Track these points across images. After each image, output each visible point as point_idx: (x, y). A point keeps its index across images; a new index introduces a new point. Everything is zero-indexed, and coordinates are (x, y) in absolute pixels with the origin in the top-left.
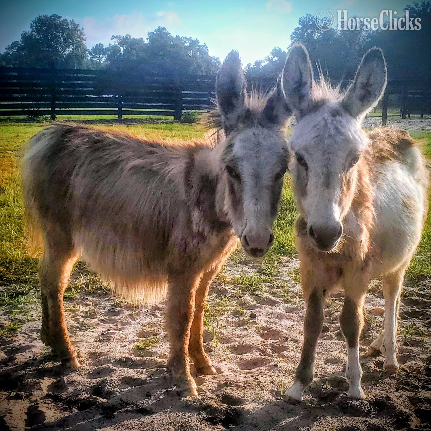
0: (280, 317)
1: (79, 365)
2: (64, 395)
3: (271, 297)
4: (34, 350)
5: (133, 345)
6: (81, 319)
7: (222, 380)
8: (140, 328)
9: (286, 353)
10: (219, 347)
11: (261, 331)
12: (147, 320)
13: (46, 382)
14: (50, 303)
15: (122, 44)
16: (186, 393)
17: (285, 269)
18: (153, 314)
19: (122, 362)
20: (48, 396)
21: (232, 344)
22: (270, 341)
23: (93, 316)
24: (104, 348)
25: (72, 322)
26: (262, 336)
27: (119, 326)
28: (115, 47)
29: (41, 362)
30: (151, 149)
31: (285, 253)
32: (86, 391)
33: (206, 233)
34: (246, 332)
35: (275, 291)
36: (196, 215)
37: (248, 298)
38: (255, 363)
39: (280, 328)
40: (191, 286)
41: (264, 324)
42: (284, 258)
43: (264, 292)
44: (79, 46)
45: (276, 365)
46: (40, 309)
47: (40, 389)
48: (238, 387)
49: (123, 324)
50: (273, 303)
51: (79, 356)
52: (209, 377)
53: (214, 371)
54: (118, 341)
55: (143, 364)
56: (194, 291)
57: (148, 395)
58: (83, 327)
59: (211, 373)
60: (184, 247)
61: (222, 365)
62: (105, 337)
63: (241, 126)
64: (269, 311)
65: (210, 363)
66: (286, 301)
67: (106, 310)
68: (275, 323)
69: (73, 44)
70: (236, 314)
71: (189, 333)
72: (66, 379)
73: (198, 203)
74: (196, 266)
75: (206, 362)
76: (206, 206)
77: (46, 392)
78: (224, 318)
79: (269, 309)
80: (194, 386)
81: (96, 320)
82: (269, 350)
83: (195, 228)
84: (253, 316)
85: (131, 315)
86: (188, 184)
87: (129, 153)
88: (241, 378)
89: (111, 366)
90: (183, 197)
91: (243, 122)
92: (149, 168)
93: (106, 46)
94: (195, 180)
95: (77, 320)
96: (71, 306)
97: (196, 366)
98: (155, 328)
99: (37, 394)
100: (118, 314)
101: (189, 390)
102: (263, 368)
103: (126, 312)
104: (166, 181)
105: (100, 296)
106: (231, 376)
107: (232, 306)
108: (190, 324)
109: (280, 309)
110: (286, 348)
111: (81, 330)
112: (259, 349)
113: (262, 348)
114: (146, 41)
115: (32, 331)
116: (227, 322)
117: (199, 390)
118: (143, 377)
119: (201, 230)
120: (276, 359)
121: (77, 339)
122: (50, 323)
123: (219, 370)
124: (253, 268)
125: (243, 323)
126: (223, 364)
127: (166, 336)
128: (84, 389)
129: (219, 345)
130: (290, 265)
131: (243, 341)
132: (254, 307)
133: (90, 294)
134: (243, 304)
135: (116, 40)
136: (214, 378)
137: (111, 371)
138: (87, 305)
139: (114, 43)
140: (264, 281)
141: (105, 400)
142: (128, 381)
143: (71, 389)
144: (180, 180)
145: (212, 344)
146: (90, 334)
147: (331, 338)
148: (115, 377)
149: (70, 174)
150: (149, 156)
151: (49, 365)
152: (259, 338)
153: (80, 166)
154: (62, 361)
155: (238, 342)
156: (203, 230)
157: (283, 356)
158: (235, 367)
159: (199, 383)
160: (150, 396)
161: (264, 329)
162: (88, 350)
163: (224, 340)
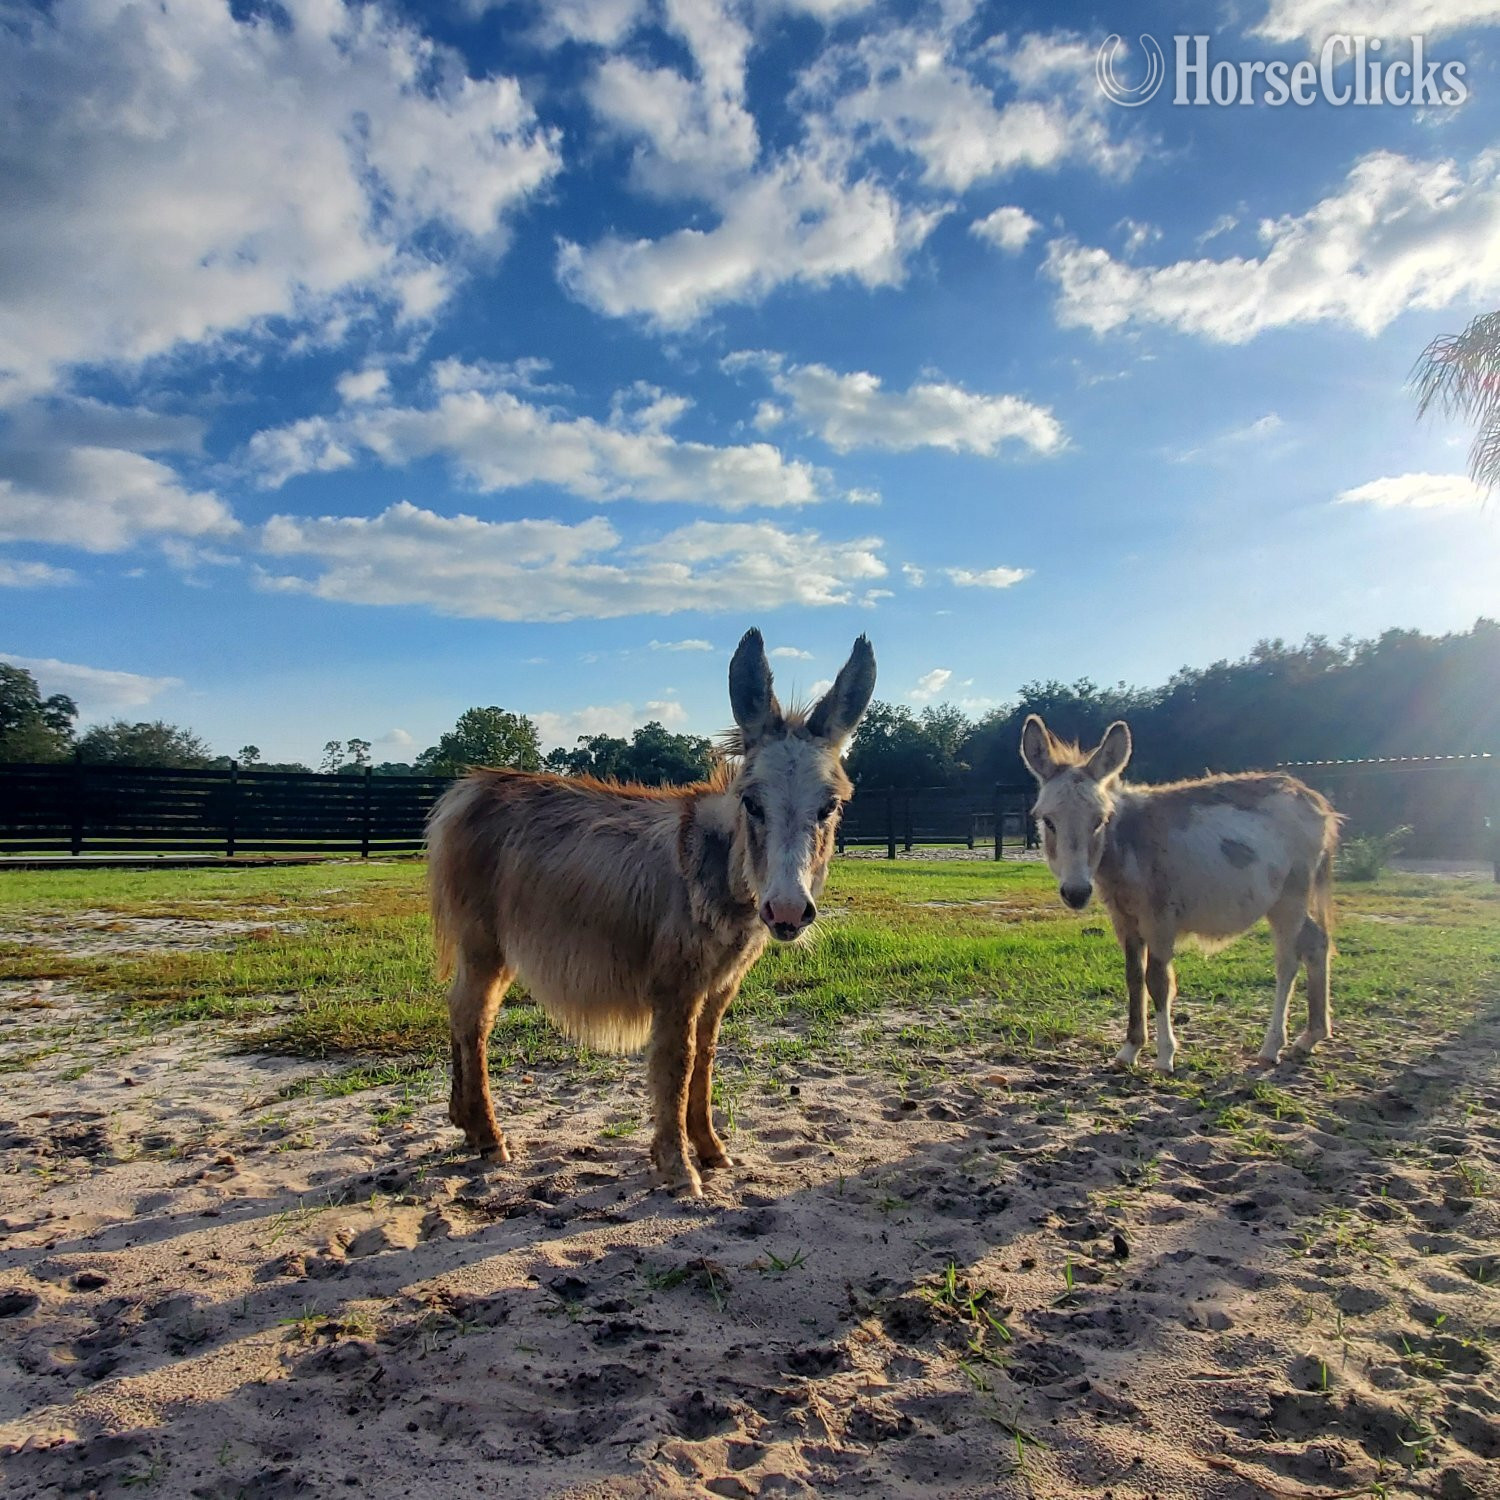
0: (839, 1092)
1: (509, 1158)
2: (483, 1199)
3: (823, 1067)
4: (437, 1139)
5: (598, 1132)
6: (515, 1100)
7: (743, 1174)
8: (610, 1110)
9: (848, 1139)
10: (738, 1134)
11: (807, 1111)
12: (622, 1100)
13: (455, 1183)
14: (465, 1055)
15: (593, 747)
16: (683, 1191)
17: (847, 1032)
18: (632, 1093)
19: (579, 1154)
20: (457, 1201)
21: (760, 1129)
22: (822, 1124)
23: (535, 1095)
24: (551, 1136)
25: (500, 1103)
26: (809, 1118)
27: (576, 1109)
28: (583, 752)
29: (447, 1154)
30: (626, 802)
31: (848, 1011)
32: (520, 1193)
33: (714, 924)
34: (782, 1113)
35: (830, 1059)
36: (696, 896)
37: (786, 1069)
38: (797, 1153)
39: (836, 1106)
40: (689, 1012)
41: (813, 1103)
42: (846, 1017)
43: (813, 1060)
44: (529, 752)
45: (831, 1154)
46: (449, 1087)
47: (445, 1192)
48: (769, 1183)
49: (582, 1106)
50: (828, 1075)
51: (509, 1145)
52: (720, 1171)
53: (731, 1163)
54: (574, 1127)
55: (614, 1157)
56: (693, 1022)
57: (621, 1197)
58: (516, 1110)
59: (725, 1166)
60: (677, 949)
61: (743, 1157)
62: (553, 1123)
63: (767, 737)
64: (821, 1086)
65: (723, 1150)
66: (847, 1073)
67: (556, 1087)
68: (830, 1101)
69: (519, 749)
70: (766, 1090)
71: (686, 1090)
72: (486, 1177)
73: (700, 876)
74: (697, 978)
75: (716, 1148)
76: (712, 881)
77: (453, 1197)
78: (748, 1095)
79: (820, 1082)
80: (697, 1180)
81: (539, 1102)
82: (820, 1137)
83: (695, 916)
84: (795, 1091)
85: (595, 1095)
86: (685, 848)
87: (591, 811)
88: (774, 1172)
89: (561, 1158)
90: (677, 868)
91: (771, 734)
92: (623, 828)
93: (569, 751)
94: (696, 842)
95: (509, 1101)
96: (499, 1083)
97: (700, 1156)
98: (635, 1111)
99: (438, 1199)
100: (575, 1092)
101: (688, 1188)
102: (812, 1160)
103: (588, 1091)
104: (650, 847)
105: (546, 1069)
106: (758, 1170)
107: (759, 1079)
108: (689, 1078)
109: (840, 1081)
110: (849, 1133)
111: (514, 1114)
112: (805, 1136)
113: (808, 1134)
114: (631, 743)
115: (435, 1116)
116: (752, 1100)
117: (705, 1189)
118: (613, 1173)
119: (705, 918)
120: (832, 1147)
121: (508, 1124)
122: (465, 1088)
123: (737, 1162)
124: (795, 1031)
125: (780, 1101)
126: (745, 1154)
127: (652, 1120)
128: (516, 1189)
129: (738, 1130)
130: (855, 1027)
131: (777, 1126)
132: (798, 1080)
133: (531, 1067)
134: (780, 1077)
135: (584, 742)
136: (730, 1172)
137: (562, 1165)
138: (525, 1081)
139: (582, 746)
140: (813, 1047)
141: (550, 1206)
142: (588, 1178)
143: (494, 1191)
144: (672, 844)
145: (726, 1130)
146: (529, 1119)
147: (920, 1117)
148: (568, 1173)
149: (499, 843)
150: (624, 813)
151: (461, 1159)
152: (804, 1121)
153: (517, 831)
154: (483, 1152)
155: (769, 1126)
156: (709, 917)
157: (843, 1144)
158: (765, 1159)
159: (705, 1178)
160: (624, 1198)
161: (812, 1108)
162: (524, 1139)
163: (746, 1124)
